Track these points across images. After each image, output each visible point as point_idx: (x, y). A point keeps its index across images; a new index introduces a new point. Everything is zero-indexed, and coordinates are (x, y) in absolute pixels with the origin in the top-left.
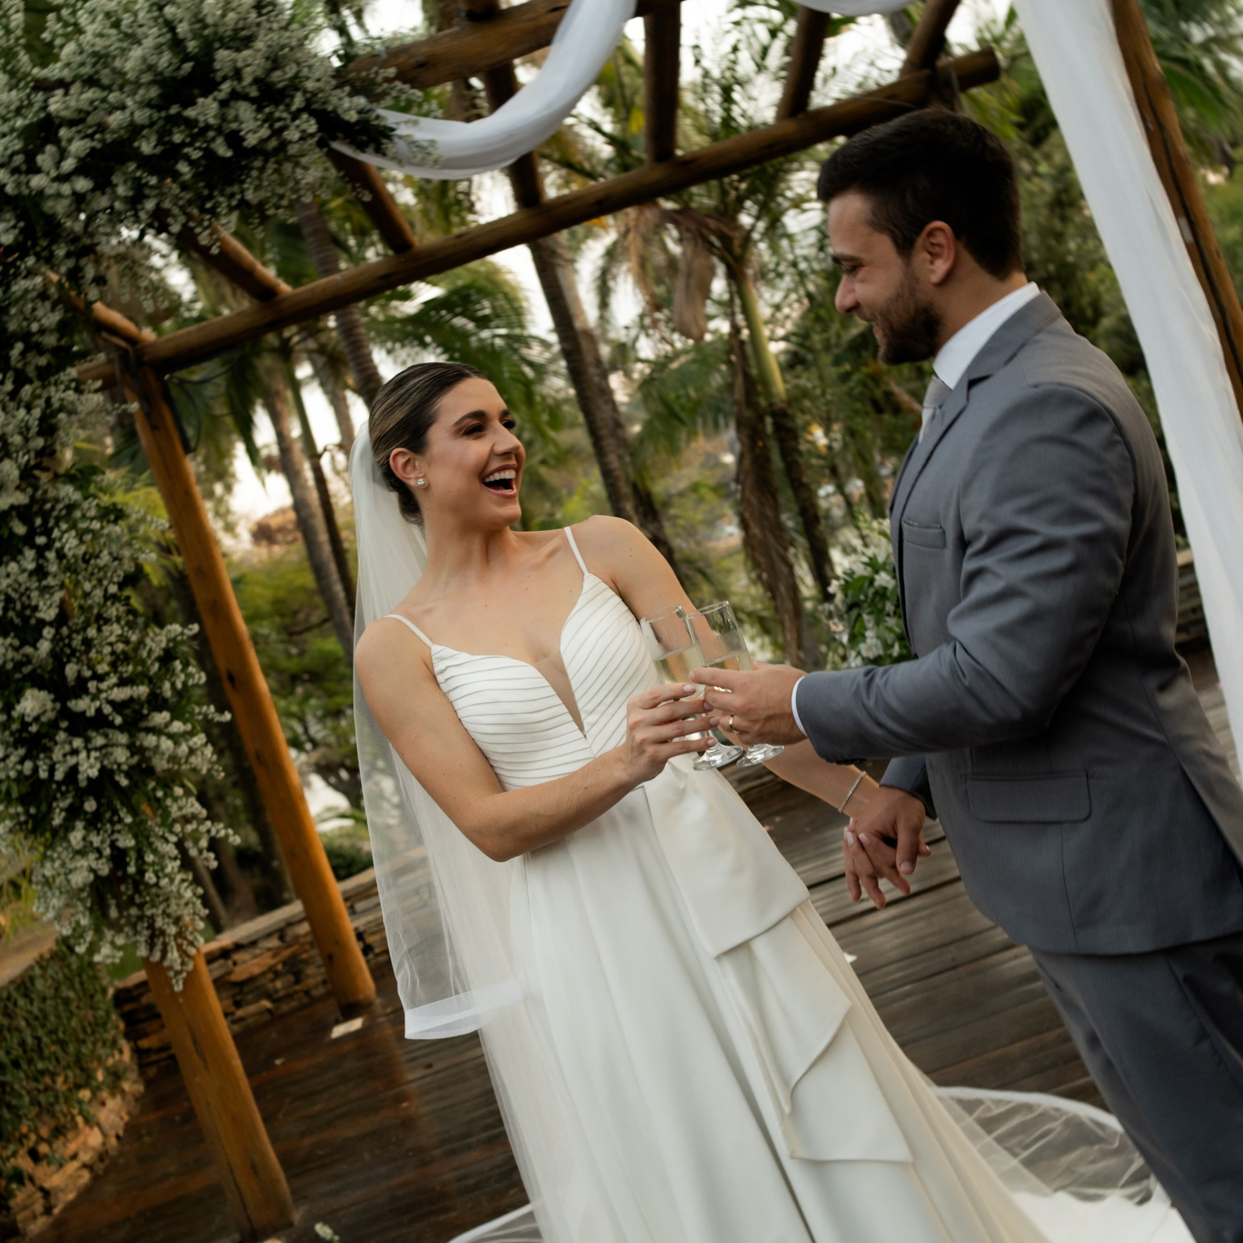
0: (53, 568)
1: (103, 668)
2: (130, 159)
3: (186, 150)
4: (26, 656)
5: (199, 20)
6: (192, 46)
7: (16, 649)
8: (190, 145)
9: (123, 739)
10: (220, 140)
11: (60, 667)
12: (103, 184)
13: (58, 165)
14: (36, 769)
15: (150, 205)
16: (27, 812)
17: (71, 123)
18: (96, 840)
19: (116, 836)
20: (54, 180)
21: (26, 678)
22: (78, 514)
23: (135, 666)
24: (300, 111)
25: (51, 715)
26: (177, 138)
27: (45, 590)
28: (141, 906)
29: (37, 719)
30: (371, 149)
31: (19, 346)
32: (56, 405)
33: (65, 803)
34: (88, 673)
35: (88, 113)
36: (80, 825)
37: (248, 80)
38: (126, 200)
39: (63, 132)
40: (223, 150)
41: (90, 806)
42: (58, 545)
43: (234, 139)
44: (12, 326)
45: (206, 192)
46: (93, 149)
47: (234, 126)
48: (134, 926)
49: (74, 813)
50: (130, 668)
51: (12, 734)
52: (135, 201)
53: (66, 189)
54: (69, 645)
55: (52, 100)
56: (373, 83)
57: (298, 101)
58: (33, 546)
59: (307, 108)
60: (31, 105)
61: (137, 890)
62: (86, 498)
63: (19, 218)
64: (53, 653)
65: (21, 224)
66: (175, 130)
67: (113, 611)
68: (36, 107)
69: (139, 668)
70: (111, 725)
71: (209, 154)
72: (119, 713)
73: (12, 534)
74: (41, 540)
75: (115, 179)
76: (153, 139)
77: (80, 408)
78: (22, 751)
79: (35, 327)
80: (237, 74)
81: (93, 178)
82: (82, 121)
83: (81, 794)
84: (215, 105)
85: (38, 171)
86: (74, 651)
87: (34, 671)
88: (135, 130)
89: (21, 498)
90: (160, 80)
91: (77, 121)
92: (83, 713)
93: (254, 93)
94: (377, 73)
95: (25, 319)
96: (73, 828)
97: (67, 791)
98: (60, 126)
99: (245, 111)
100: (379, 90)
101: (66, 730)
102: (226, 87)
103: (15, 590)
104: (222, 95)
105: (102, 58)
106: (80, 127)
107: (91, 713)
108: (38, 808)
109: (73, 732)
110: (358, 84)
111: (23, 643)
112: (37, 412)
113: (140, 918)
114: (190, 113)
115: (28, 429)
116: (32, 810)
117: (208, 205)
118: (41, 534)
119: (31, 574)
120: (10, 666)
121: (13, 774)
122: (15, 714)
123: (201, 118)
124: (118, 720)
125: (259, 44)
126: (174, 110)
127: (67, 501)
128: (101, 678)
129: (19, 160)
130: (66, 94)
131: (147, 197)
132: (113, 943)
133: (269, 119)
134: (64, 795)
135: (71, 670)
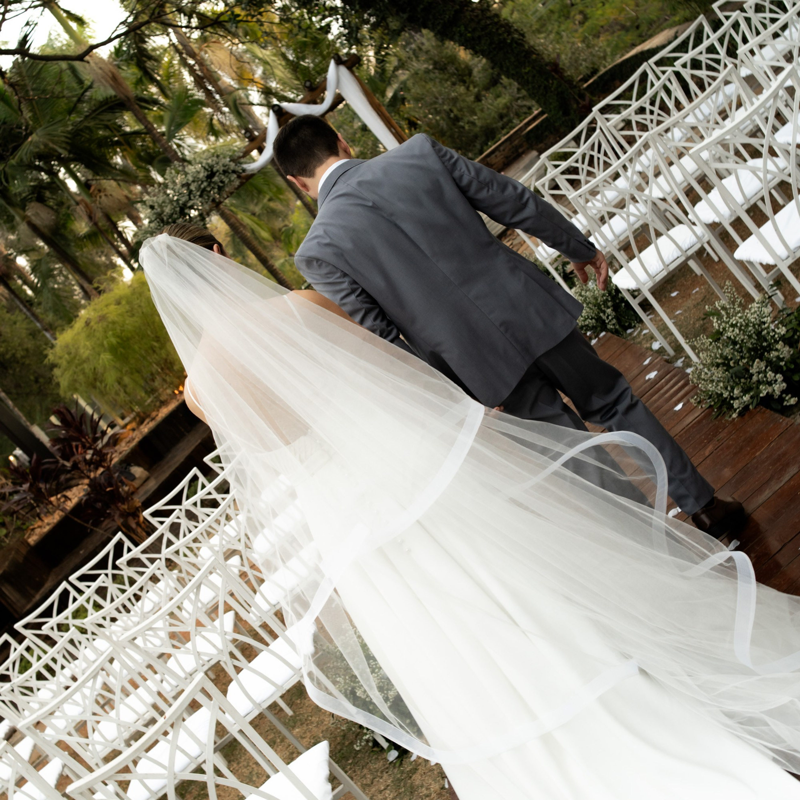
5: (208, 164)
6: (209, 169)
37: (221, 172)
40: (221, 185)
43: (222, 182)
52: (208, 199)
57: (230, 171)
71: (219, 186)
84: (217, 177)
99: (223, 177)
102: (217, 174)
105: (195, 177)
114: (213, 180)
125: (221, 164)
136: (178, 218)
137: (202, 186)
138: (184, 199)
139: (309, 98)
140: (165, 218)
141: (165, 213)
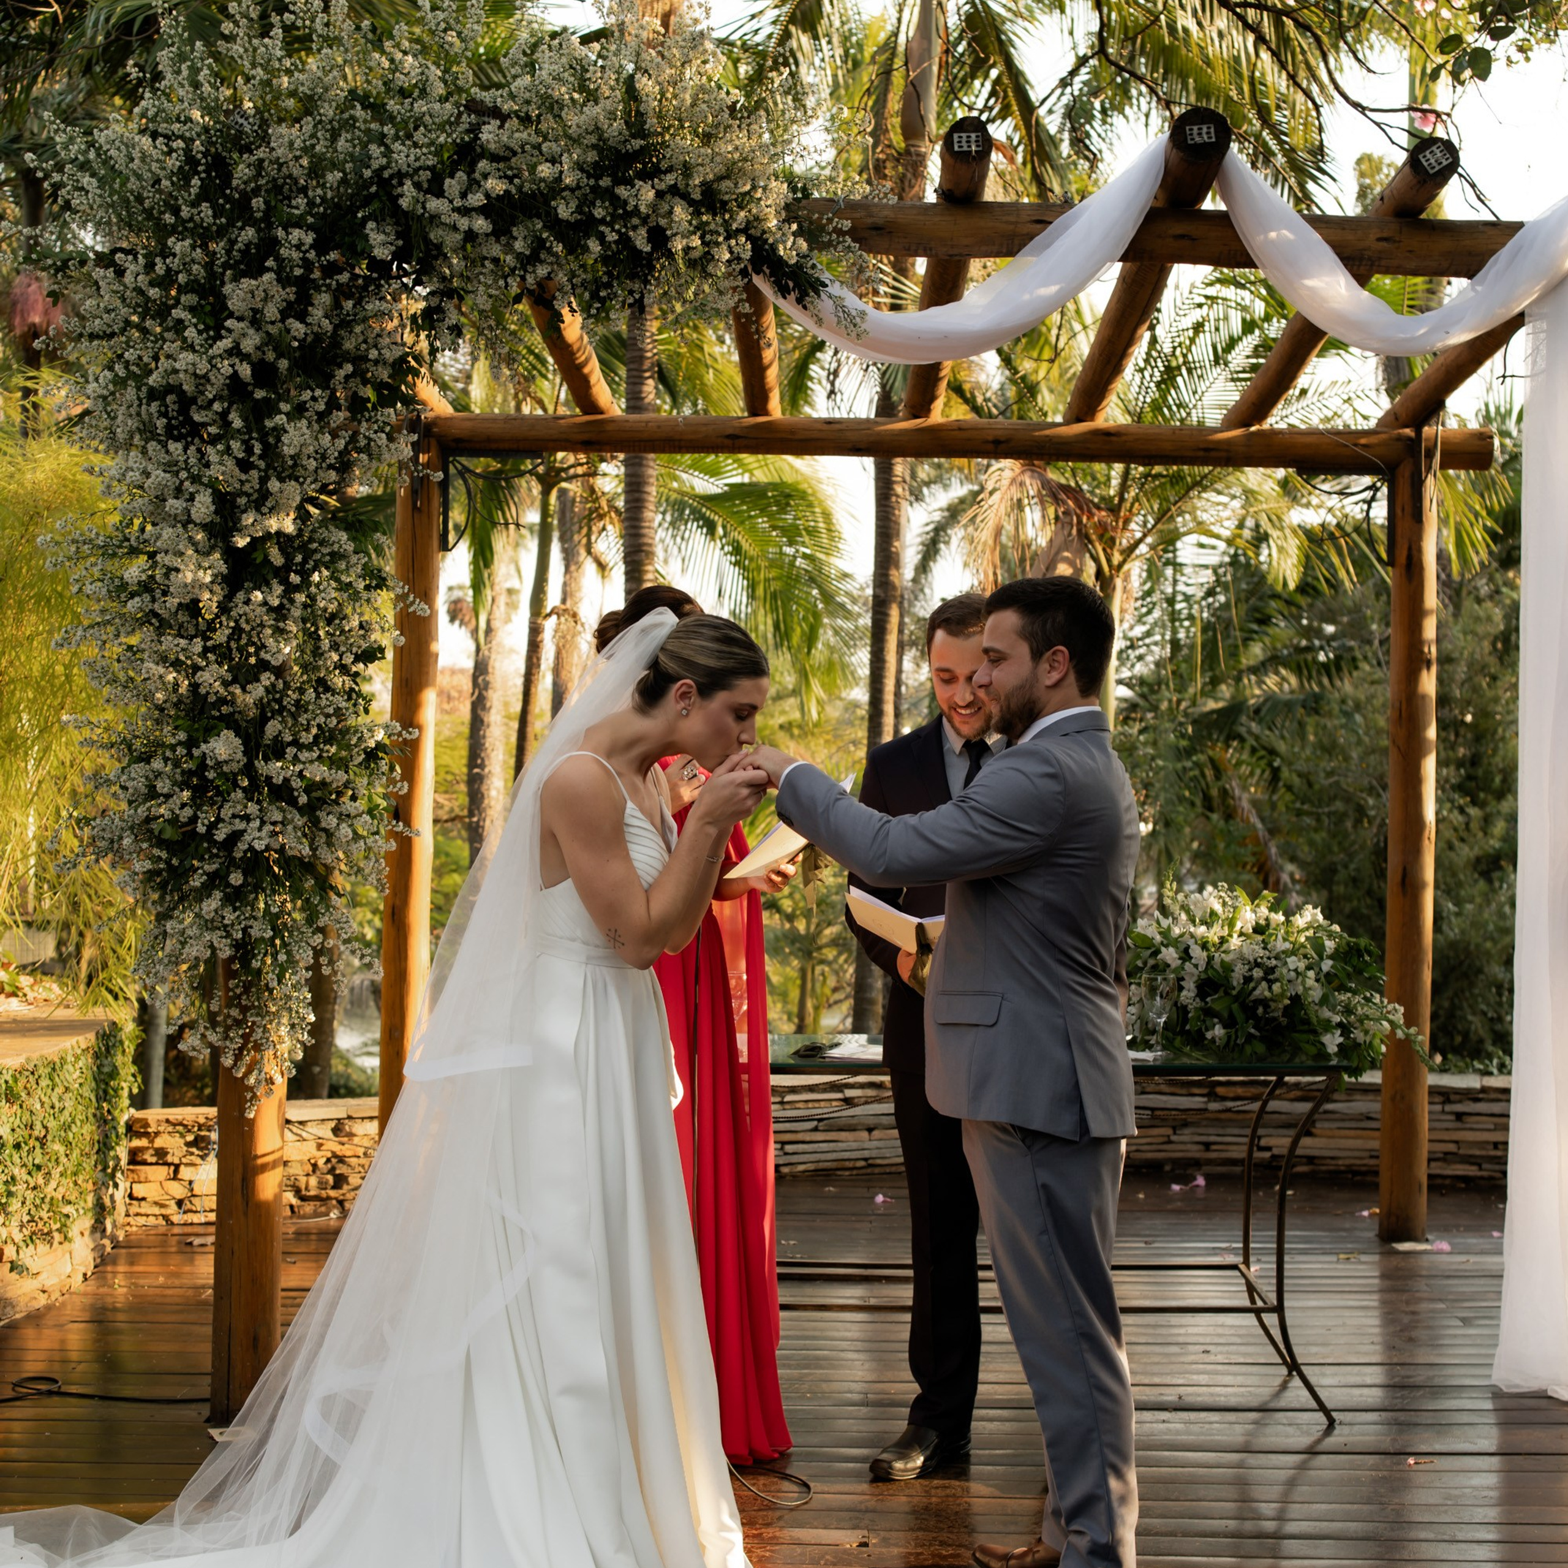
0: (297, 612)
1: (306, 738)
2: (539, 217)
3: (602, 228)
4: (232, 694)
6: (652, 122)
7: (226, 684)
8: (610, 225)
9: (299, 821)
10: (643, 232)
11: (263, 720)
12: (501, 232)
13: (464, 195)
14: (194, 819)
15: (542, 271)
16: (168, 862)
17: (494, 158)
18: (229, 916)
19: (251, 922)
20: (455, 210)
21: (222, 718)
22: (342, 565)
23: (340, 748)
24: (738, 231)
25: (235, 767)
26: (599, 213)
27: (279, 632)
28: (244, 1010)
29: (219, 764)
30: (792, 296)
31: (349, 368)
32: (363, 442)
33: (210, 868)
34: (288, 738)
35: (515, 154)
36: (218, 895)
37: (696, 180)
38: (519, 256)
39: (483, 165)
40: (641, 240)
41: (236, 878)
42: (313, 589)
43: (659, 238)
44: (349, 345)
45: (605, 279)
46: (507, 192)
47: (663, 222)
48: (228, 1028)
49: (215, 880)
50: (333, 750)
51: (183, 772)
52: (528, 261)
53: (464, 223)
54: (279, 701)
55: (485, 128)
56: (822, 229)
57: (739, 220)
58: (284, 581)
59: (745, 231)
60: (458, 122)
61: (247, 990)
62: (356, 552)
63: (399, 235)
64: (260, 704)
65: (400, 243)
66: (598, 203)
67: (339, 681)
68: (464, 127)
69: (344, 753)
70: (293, 802)
71: (625, 241)
72: (307, 790)
73: (267, 561)
74: (295, 579)
75: (515, 231)
76: (573, 205)
77: (386, 456)
78: (186, 794)
79: (373, 354)
80: (687, 170)
81: (494, 223)
82: (506, 159)
83: (231, 864)
84: (651, 194)
85: (440, 193)
86: (282, 708)
87: (232, 714)
88: (556, 187)
89: (289, 526)
90: (602, 146)
91: (502, 157)
92: (269, 778)
93: (697, 195)
94: (830, 220)
95: (365, 341)
96: (209, 896)
97: (217, 856)
98: (482, 156)
99: (681, 213)
100: (826, 239)
101: (244, 789)
102: (670, 179)
103: (247, 622)
104: (663, 186)
105: (551, 102)
106: (501, 165)
107: (278, 780)
108: (181, 862)
109: (250, 793)
110: (806, 225)
111: (235, 681)
112: (341, 444)
113: (238, 1023)
114: (622, 191)
115: (324, 457)
116: (175, 862)
117: (603, 294)
118: (296, 572)
119: (271, 609)
120: (212, 699)
121: (168, 815)
122: (196, 752)
123: (632, 202)
124: (303, 799)
126: (605, 182)
127: (336, 547)
128: (300, 747)
129: (425, 175)
130: (501, 127)
131: (541, 262)
132: (203, 1036)
133: (701, 229)
134: (213, 856)
135: (272, 728)
136: (299, 223)
137: (545, 170)
138: (403, 155)
139: (1370, 241)
140: (242, 171)
141: (261, 153)
